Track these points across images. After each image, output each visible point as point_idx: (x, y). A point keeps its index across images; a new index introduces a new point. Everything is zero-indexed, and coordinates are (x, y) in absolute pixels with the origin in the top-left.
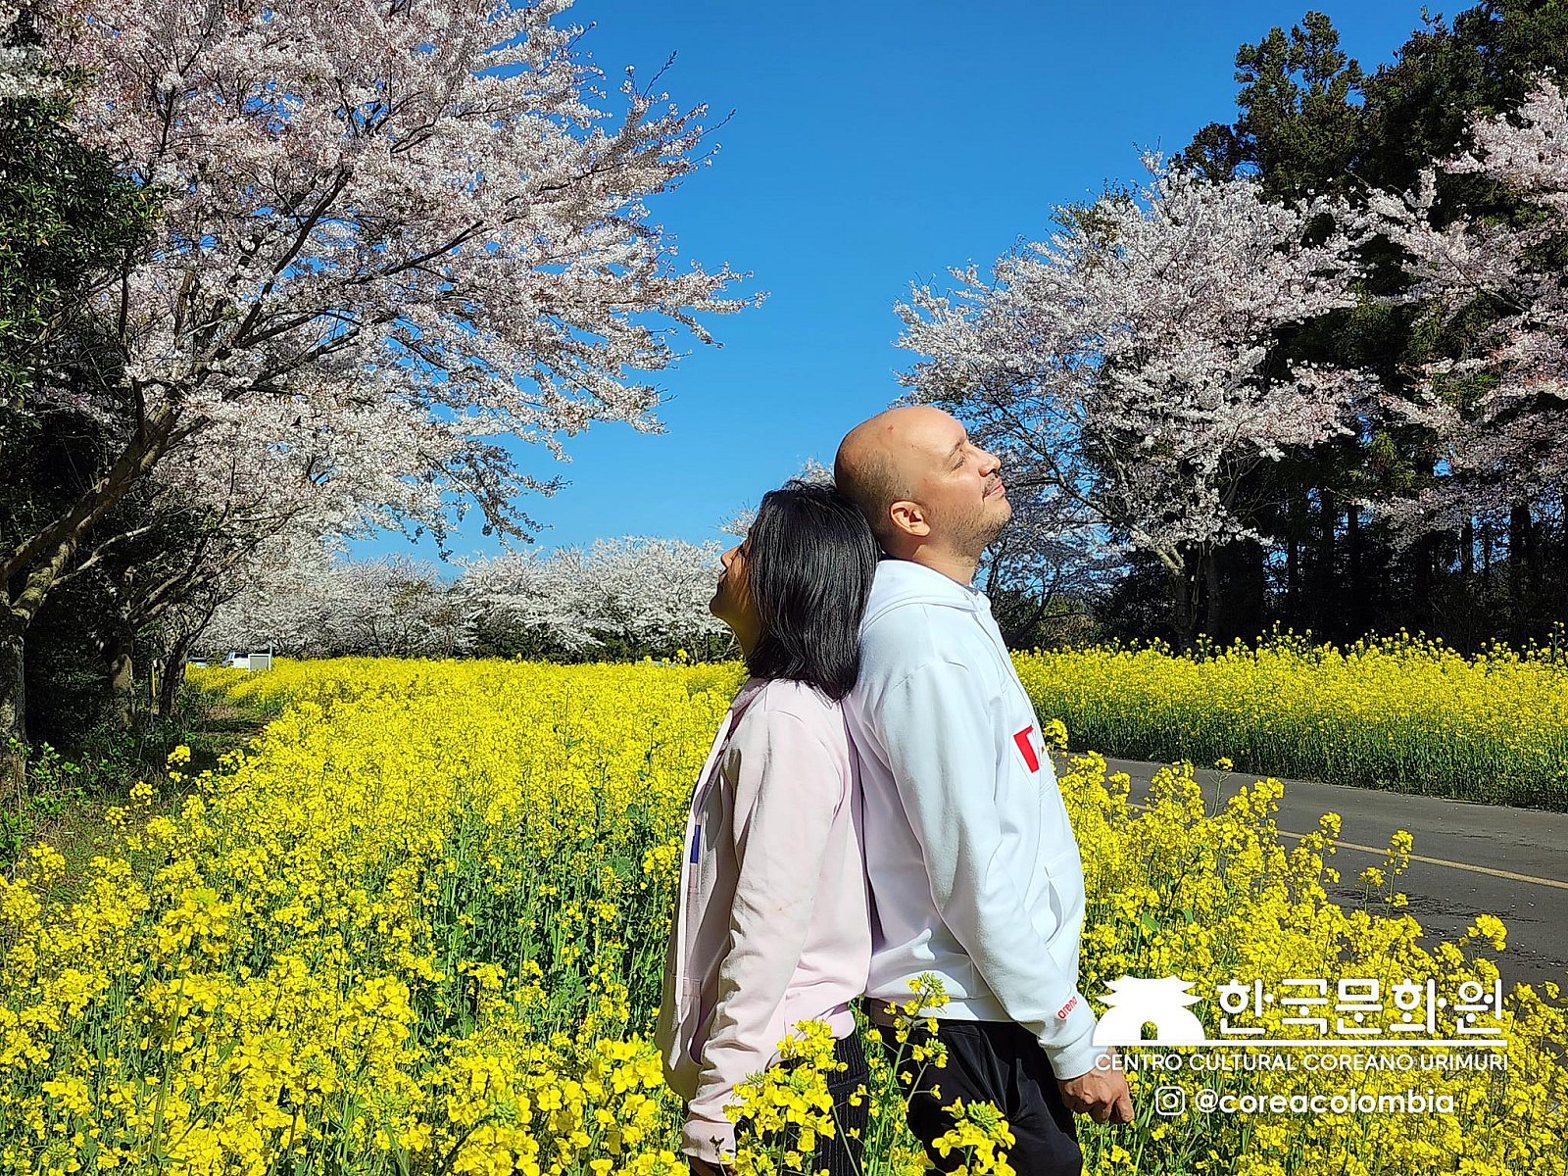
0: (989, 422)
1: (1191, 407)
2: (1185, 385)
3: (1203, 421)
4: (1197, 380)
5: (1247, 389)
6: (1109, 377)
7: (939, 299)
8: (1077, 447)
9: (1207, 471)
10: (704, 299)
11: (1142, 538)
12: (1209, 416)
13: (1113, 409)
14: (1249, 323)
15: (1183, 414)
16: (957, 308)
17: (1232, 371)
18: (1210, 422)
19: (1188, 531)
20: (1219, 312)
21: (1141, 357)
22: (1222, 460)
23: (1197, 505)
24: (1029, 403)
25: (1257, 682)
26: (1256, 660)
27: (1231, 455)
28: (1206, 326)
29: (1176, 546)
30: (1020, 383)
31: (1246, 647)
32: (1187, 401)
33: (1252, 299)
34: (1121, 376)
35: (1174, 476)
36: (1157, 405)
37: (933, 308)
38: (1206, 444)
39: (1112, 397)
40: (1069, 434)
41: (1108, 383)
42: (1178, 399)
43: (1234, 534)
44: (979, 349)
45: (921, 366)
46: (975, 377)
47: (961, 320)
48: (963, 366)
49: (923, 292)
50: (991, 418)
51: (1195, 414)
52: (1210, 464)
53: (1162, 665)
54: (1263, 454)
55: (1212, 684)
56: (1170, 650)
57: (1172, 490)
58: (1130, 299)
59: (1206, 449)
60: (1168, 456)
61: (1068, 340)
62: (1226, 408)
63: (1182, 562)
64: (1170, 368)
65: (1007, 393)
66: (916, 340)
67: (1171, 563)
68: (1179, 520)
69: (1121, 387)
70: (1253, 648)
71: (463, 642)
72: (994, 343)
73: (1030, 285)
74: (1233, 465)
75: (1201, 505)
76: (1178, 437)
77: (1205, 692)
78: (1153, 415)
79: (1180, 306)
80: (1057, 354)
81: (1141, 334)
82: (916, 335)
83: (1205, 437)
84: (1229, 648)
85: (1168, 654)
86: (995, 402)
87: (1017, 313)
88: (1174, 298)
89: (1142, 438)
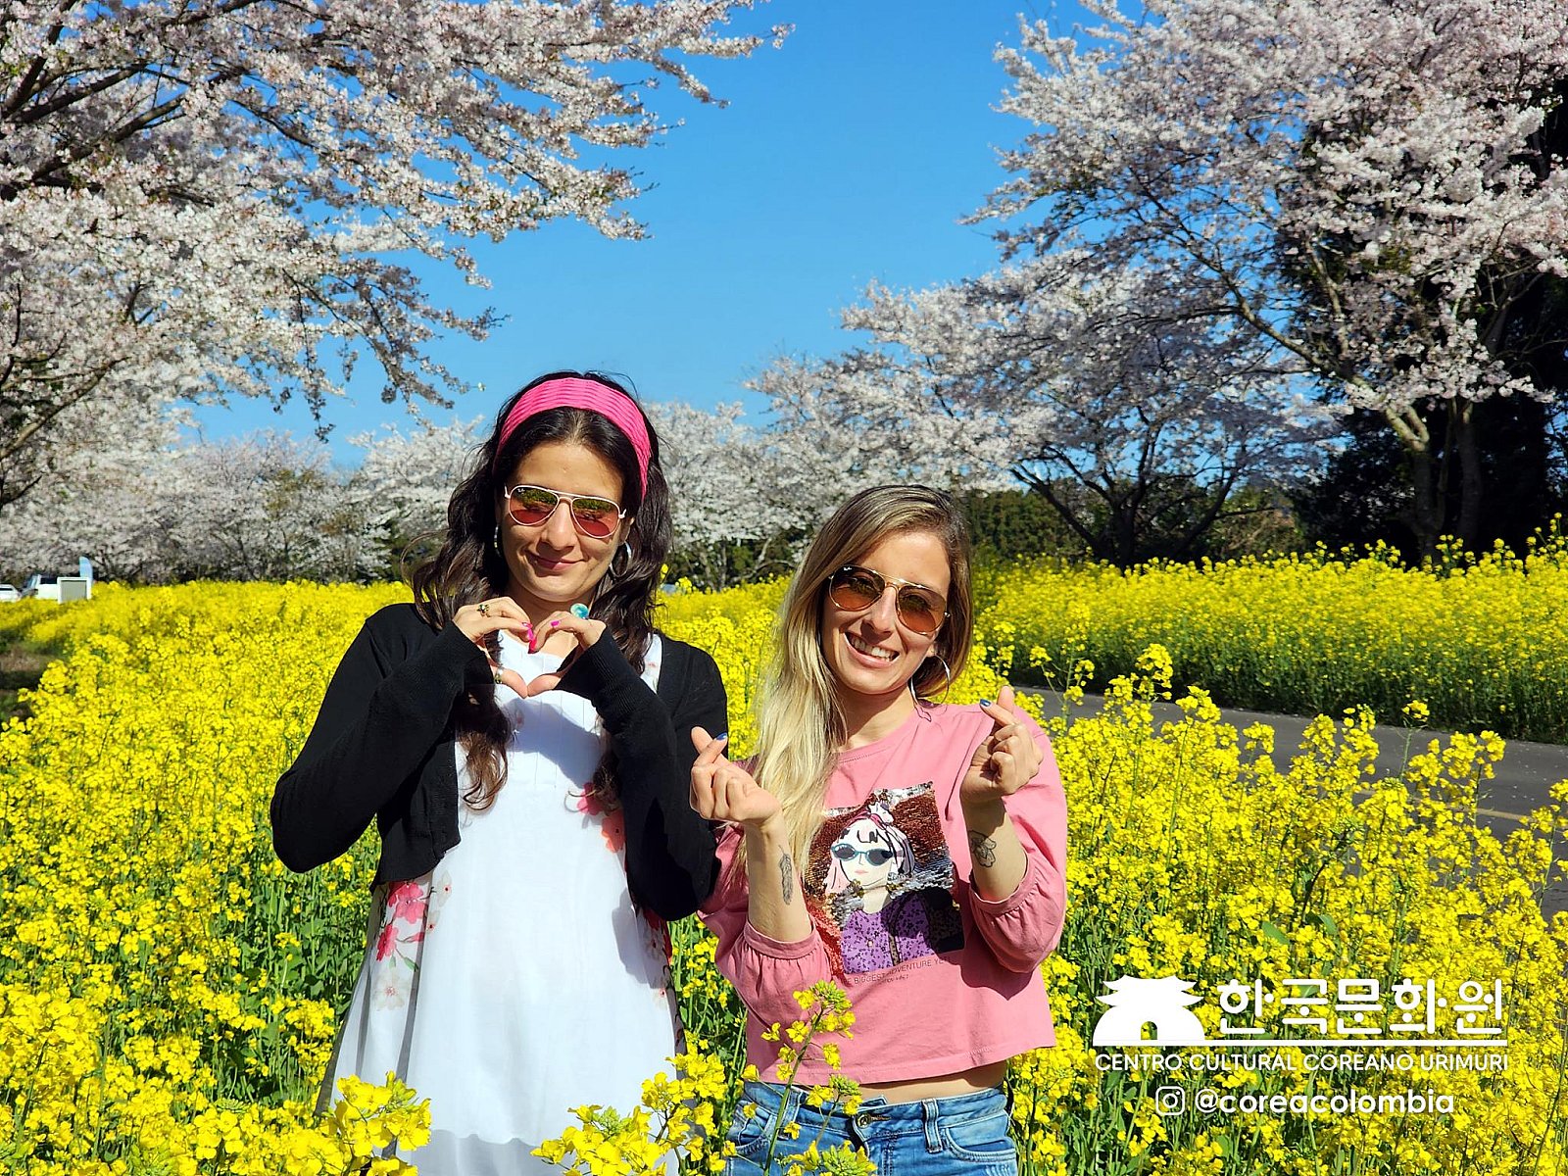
0: (1137, 223)
1: (1435, 197)
2: (1426, 166)
3: (1451, 219)
4: (1443, 159)
5: (1516, 171)
6: (1314, 155)
7: (1063, 40)
8: (1267, 259)
9: (1459, 292)
10: (697, 38)
11: (1362, 394)
12: (1460, 211)
13: (1322, 202)
14: (1523, 71)
15: (1424, 208)
16: (1088, 55)
17: (1495, 144)
18: (1463, 220)
19: (1430, 382)
20: (1478, 57)
21: (1361, 123)
22: (1481, 277)
23: (1444, 344)
24: (1197, 195)
25: (1526, 605)
26: (1526, 572)
27: (1494, 270)
28: (1457, 77)
29: (1414, 405)
30: (1182, 164)
31: (1511, 554)
32: (1429, 190)
33: (1525, 37)
34: (1331, 154)
35: (1410, 301)
36: (1386, 195)
37: (1052, 54)
38: (1457, 254)
39: (1317, 186)
40: (1257, 240)
41: (1313, 162)
42: (1415, 186)
43: (1497, 387)
44: (1120, 113)
45: (1036, 139)
46: (1116, 156)
47: (1095, 71)
48: (1097, 139)
49: (1038, 30)
50: (1140, 217)
51: (1440, 209)
52: (1463, 283)
53: (1388, 582)
54: (1543, 267)
55: (1459, 608)
56: (1400, 559)
57: (1409, 322)
58: (1345, 38)
59: (1457, 261)
60: (1401, 271)
61: (1254, 98)
62: (1485, 199)
63: (1423, 430)
64: (1403, 140)
65: (1163, 179)
66: (1027, 101)
67: (1406, 432)
68: (1418, 365)
69: (1331, 169)
70: (1522, 554)
71: (369, 560)
72: (1143, 105)
73: (1196, 18)
74: (1497, 284)
75: (1451, 344)
76: (1416, 243)
77: (1449, 620)
78: (1379, 210)
79: (1418, 47)
80: (1237, 120)
81: (1360, 90)
82: (1026, 95)
83: (1456, 243)
84: (1486, 554)
85: (1396, 565)
86: (1146, 193)
87: (1178, 59)
88: (1410, 37)
89: (1362, 246)
